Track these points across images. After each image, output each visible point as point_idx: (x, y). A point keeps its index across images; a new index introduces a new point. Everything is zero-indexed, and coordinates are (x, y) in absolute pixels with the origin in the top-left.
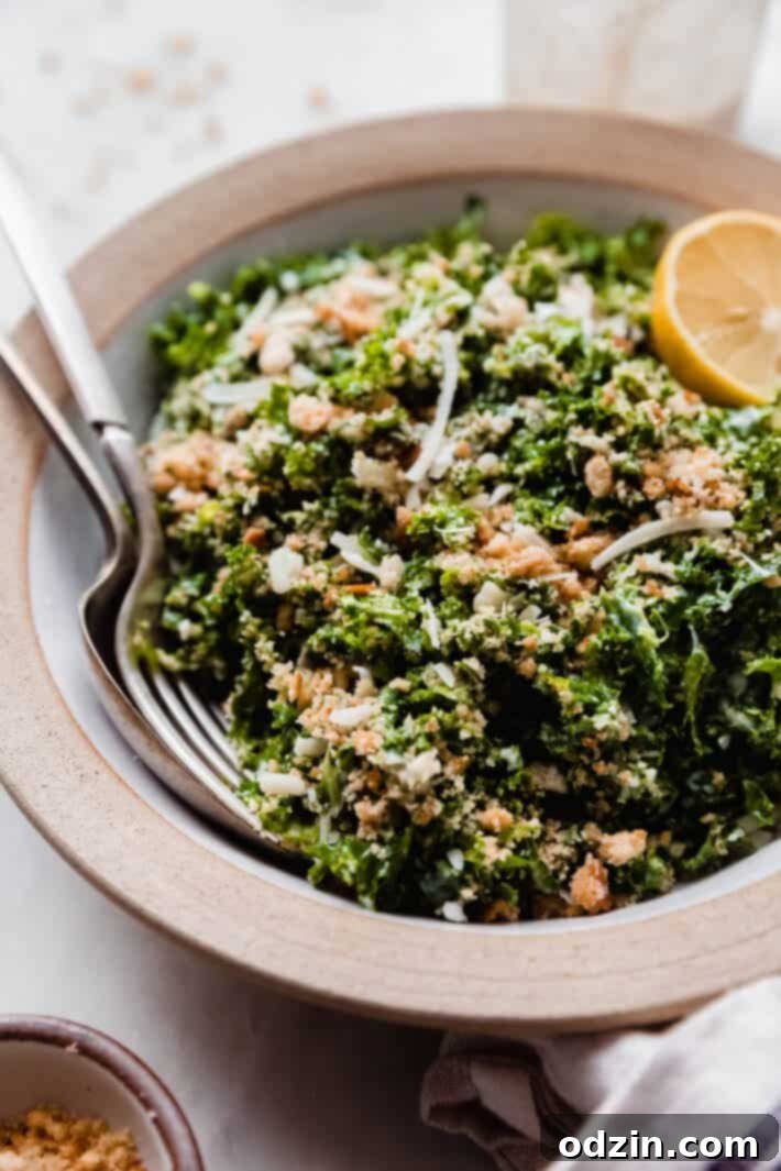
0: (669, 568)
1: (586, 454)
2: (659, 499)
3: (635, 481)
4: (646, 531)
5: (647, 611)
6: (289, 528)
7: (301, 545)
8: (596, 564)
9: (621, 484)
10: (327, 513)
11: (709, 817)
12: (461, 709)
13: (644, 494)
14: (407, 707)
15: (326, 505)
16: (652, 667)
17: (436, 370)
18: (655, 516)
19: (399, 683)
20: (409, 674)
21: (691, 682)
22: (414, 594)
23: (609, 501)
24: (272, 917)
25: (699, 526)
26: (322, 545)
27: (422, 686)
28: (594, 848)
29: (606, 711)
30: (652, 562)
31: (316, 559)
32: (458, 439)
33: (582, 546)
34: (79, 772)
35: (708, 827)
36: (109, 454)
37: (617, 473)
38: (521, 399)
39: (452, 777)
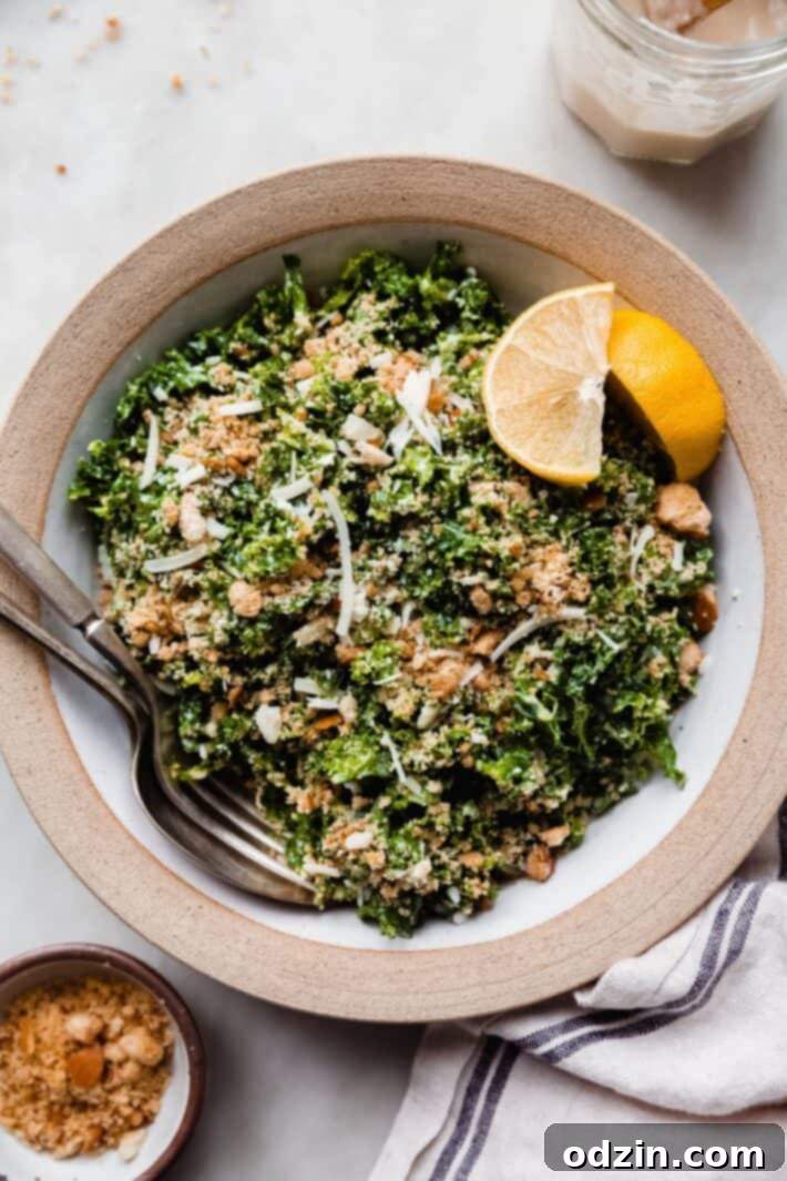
0: (549, 654)
1: (467, 590)
2: (528, 606)
3: (509, 598)
4: (524, 628)
5: (539, 695)
6: (259, 686)
7: (273, 697)
8: (494, 656)
9: (499, 603)
10: (285, 669)
11: (604, 781)
12: (432, 810)
13: (519, 606)
14: (396, 820)
15: (282, 664)
16: (551, 736)
17: (329, 524)
18: (530, 616)
19: (384, 802)
20: (388, 790)
21: (579, 725)
22: (372, 723)
23: (492, 615)
24: (354, 978)
25: (562, 619)
26: (288, 691)
27: (400, 797)
28: (538, 841)
29: (528, 779)
30: (534, 651)
31: (287, 701)
32: (366, 583)
33: (482, 647)
34: (190, 913)
35: (606, 786)
36: (94, 642)
37: (495, 596)
38: (402, 533)
39: (438, 852)
